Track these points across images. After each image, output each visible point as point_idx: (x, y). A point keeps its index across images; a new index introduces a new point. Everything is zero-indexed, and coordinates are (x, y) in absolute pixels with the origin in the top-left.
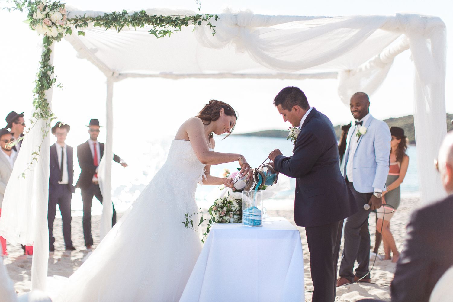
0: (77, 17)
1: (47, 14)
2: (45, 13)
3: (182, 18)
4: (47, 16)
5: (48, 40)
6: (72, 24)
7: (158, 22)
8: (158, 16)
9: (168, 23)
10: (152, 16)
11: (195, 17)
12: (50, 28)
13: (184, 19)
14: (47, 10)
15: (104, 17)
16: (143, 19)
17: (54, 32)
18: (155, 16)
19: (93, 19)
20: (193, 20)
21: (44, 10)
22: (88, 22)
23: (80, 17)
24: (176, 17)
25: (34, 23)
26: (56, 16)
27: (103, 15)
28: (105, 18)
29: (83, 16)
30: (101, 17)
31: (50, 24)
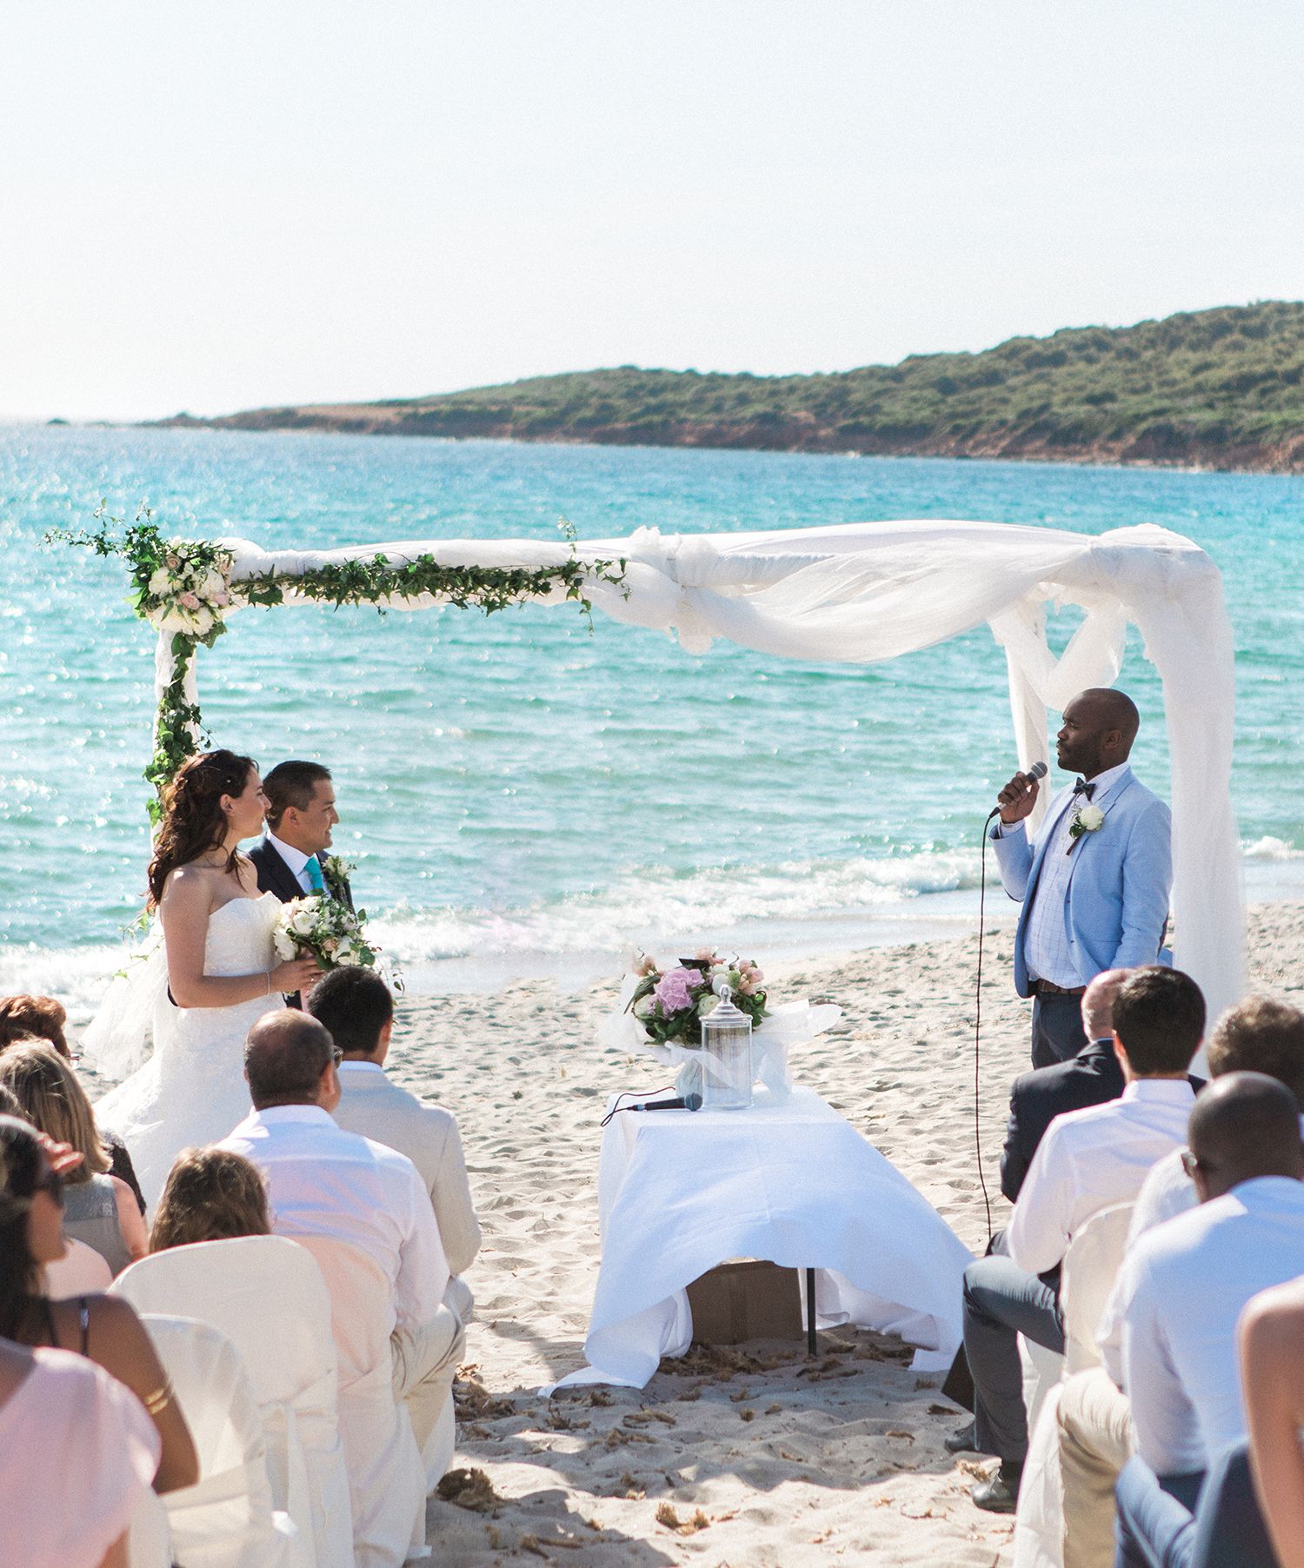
0: (252, 576)
1: (185, 582)
2: (183, 577)
3: (533, 570)
4: (188, 585)
5: (183, 646)
6: (240, 592)
7: (470, 584)
8: (467, 568)
9: (494, 587)
10: (451, 569)
11: (564, 568)
12: (195, 617)
13: (539, 575)
14: (188, 569)
15: (322, 572)
16: (428, 576)
17: (204, 622)
18: (460, 569)
19: (295, 580)
20: (559, 577)
21: (181, 570)
22: (283, 588)
23: (258, 575)
24: (515, 569)
25: (150, 602)
26: (211, 584)
27: (319, 568)
28: (325, 576)
29: (266, 572)
30: (314, 571)
31: (195, 604)
